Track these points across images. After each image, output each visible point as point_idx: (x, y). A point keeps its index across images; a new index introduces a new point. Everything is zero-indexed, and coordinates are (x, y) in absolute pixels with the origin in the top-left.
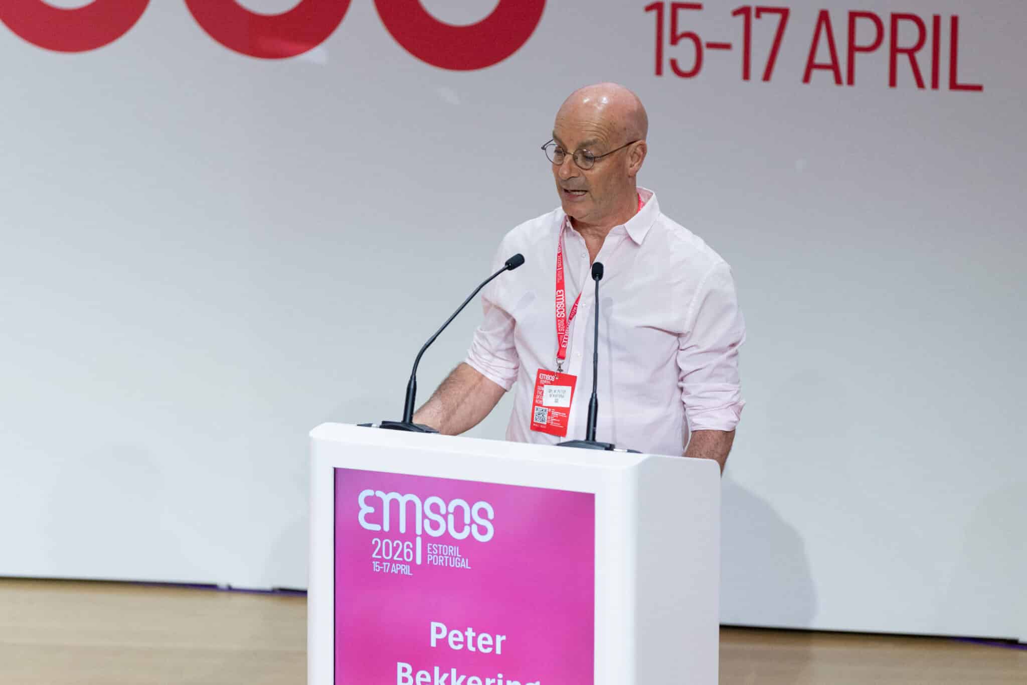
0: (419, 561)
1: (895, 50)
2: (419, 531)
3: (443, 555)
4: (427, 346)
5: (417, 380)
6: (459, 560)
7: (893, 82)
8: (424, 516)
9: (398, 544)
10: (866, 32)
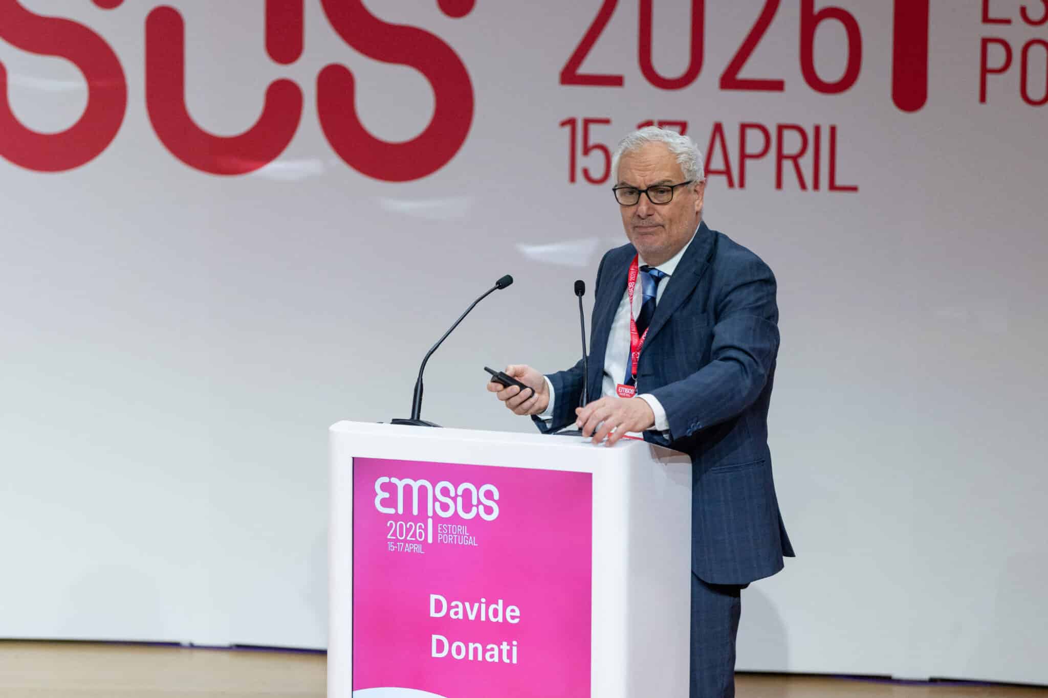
0: (430, 540)
1: (780, 157)
2: (430, 513)
3: (453, 535)
4: (431, 353)
5: (423, 382)
6: (467, 538)
7: (779, 185)
8: (435, 499)
9: (411, 526)
10: (755, 141)
